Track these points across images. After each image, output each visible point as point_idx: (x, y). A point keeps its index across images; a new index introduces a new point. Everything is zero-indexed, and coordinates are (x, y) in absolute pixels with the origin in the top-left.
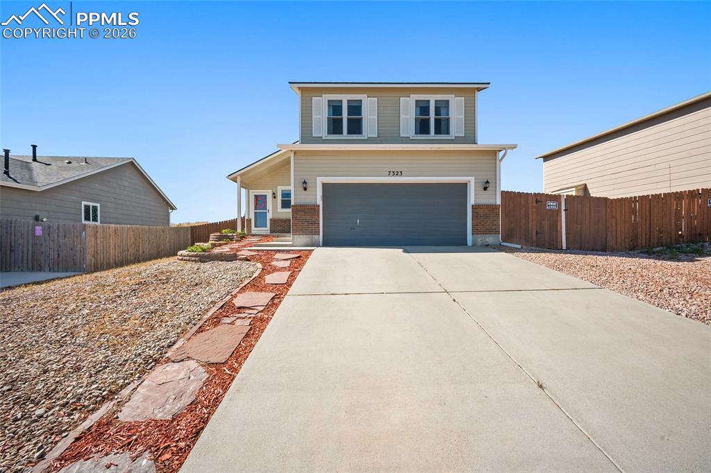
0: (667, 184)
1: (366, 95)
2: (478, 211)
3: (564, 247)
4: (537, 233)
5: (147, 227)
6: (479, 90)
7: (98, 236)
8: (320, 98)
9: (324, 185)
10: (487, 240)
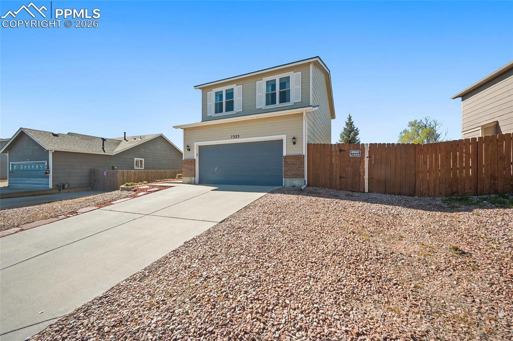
1: (236, 85)
2: (288, 160)
3: (367, 190)
4: (341, 177)
5: (154, 171)
7: (125, 175)
9: (200, 147)
10: (294, 182)
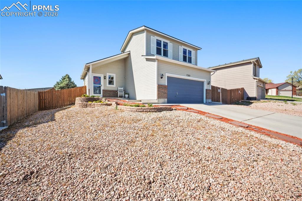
0: (224, 86)
1: (169, 41)
2: (207, 91)
6: (199, 49)
8: (154, 37)
10: (209, 101)
